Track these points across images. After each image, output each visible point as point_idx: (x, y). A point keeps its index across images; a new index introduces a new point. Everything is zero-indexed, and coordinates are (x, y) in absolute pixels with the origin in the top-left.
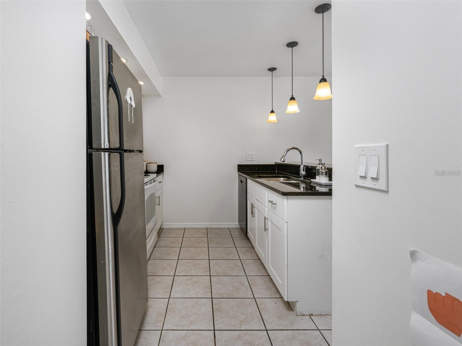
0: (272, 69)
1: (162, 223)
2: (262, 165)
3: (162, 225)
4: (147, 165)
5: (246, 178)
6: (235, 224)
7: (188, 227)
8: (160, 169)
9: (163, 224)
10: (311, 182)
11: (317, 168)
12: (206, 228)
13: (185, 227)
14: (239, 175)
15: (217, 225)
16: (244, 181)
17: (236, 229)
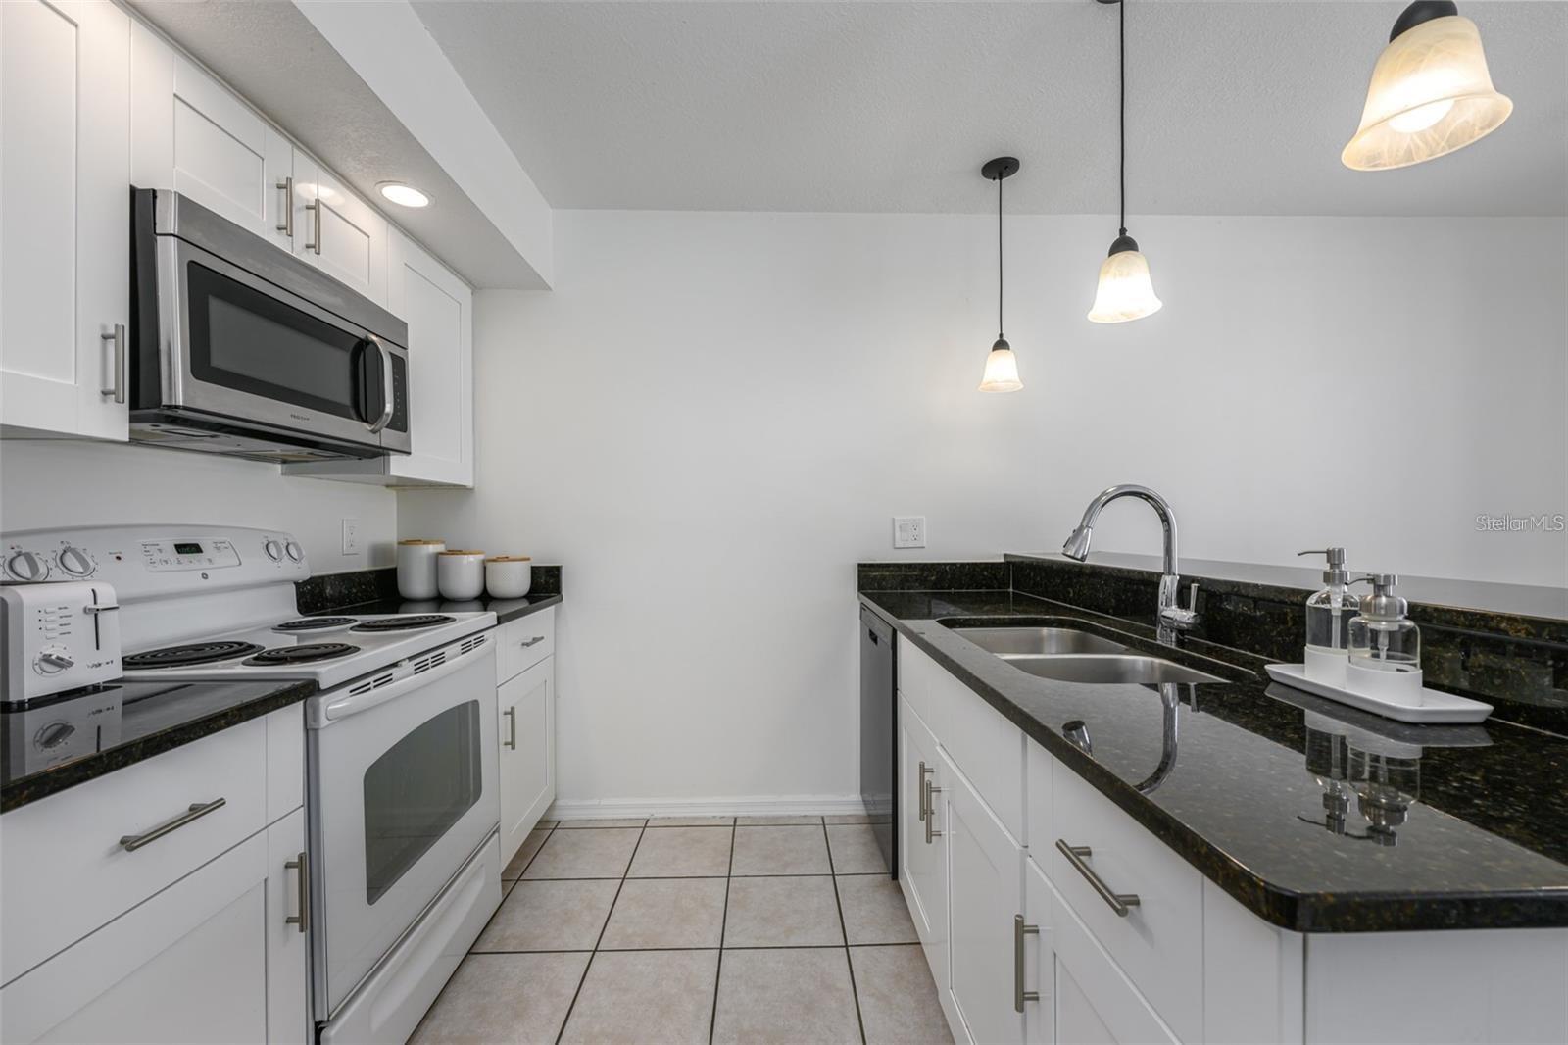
0: (1000, 168)
1: (555, 800)
2: (955, 564)
3: (551, 807)
4: (485, 568)
5: (894, 632)
6: (847, 799)
7: (659, 813)
8: (546, 584)
9: (560, 802)
10: (1267, 680)
11: (1311, 601)
12: (729, 817)
13: (647, 816)
14: (864, 607)
15: (774, 804)
16: (885, 637)
17: (851, 820)
